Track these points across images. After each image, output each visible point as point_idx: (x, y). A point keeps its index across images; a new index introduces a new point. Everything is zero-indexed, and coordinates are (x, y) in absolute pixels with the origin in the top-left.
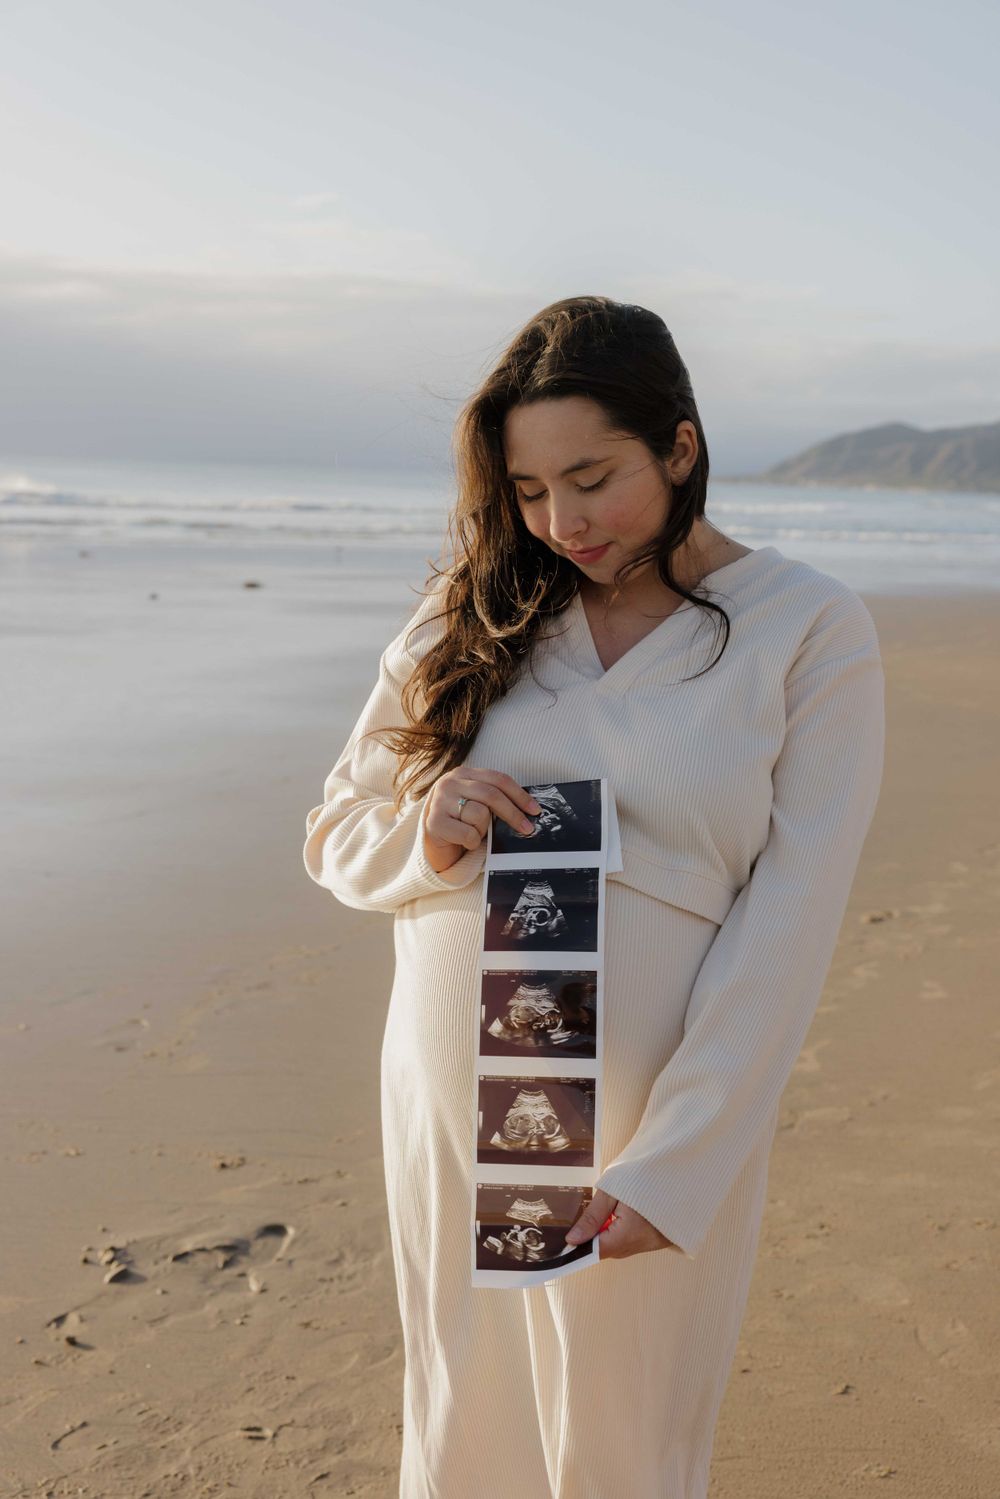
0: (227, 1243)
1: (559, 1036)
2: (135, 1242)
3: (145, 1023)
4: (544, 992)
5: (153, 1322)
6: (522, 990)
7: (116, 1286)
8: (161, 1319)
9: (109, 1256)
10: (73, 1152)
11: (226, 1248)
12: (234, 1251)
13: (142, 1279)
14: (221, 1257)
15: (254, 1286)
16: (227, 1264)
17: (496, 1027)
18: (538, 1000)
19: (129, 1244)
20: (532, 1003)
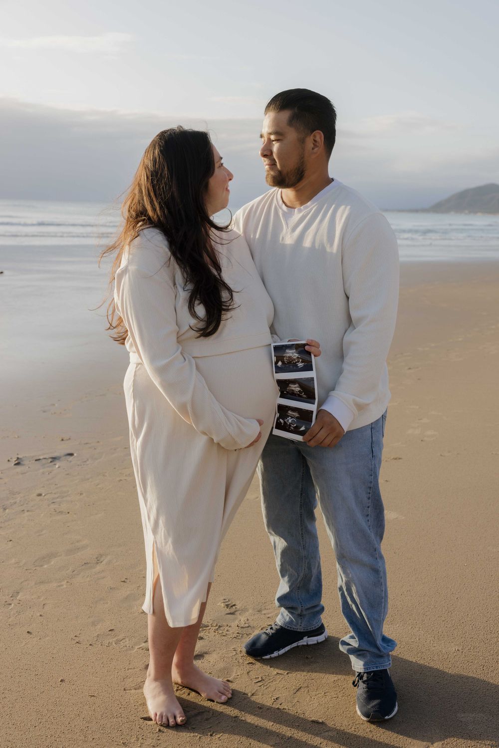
0: (53, 457)
1: (300, 365)
2: (25, 457)
3: (56, 405)
4: (294, 351)
5: (22, 474)
6: (287, 351)
7: (15, 466)
8: (25, 473)
9: (16, 459)
10: (17, 437)
11: (52, 458)
12: (54, 459)
13: (24, 465)
14: (50, 460)
15: (57, 466)
16: (51, 462)
17: (280, 364)
18: (293, 353)
19: (23, 457)
20: (291, 355)
